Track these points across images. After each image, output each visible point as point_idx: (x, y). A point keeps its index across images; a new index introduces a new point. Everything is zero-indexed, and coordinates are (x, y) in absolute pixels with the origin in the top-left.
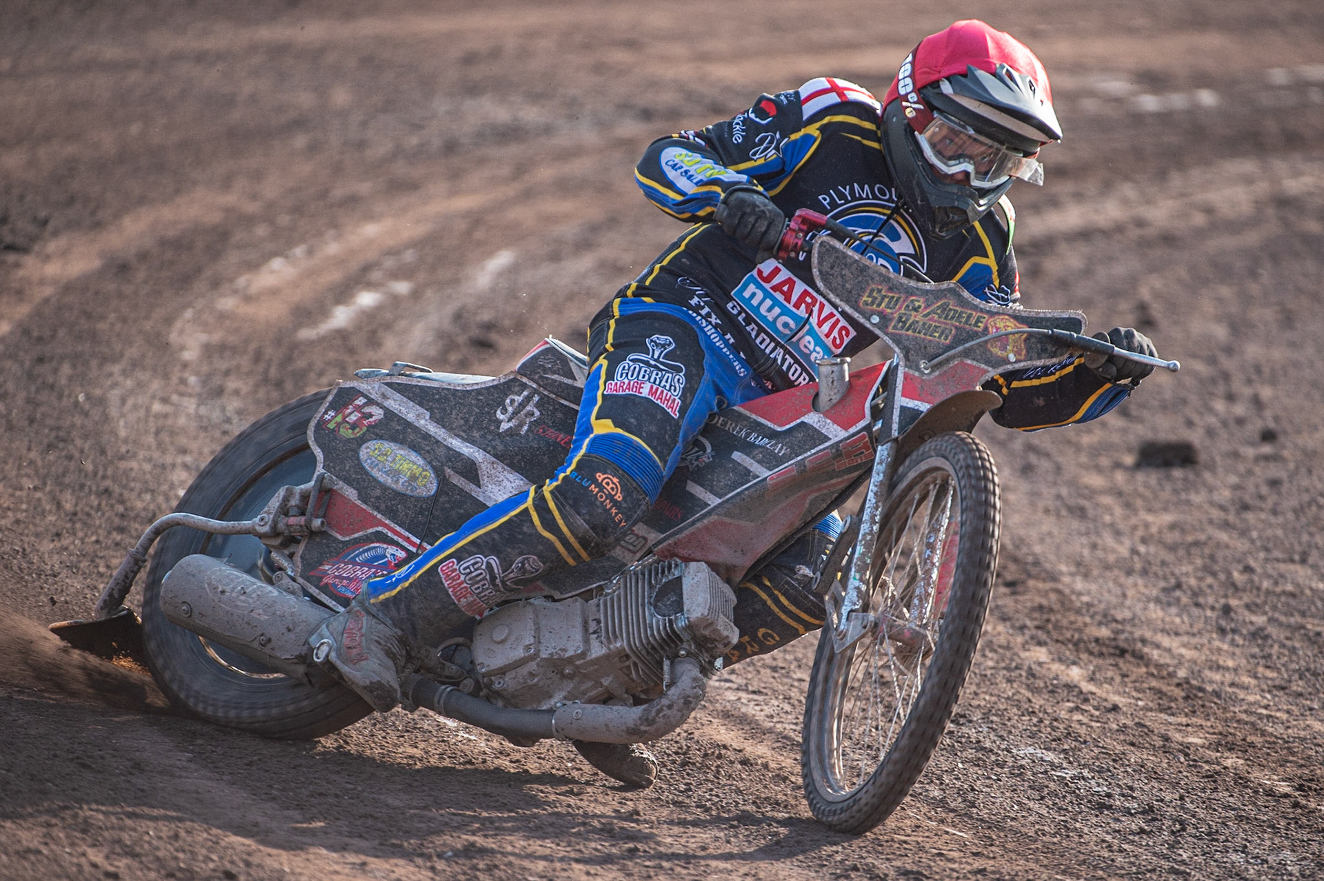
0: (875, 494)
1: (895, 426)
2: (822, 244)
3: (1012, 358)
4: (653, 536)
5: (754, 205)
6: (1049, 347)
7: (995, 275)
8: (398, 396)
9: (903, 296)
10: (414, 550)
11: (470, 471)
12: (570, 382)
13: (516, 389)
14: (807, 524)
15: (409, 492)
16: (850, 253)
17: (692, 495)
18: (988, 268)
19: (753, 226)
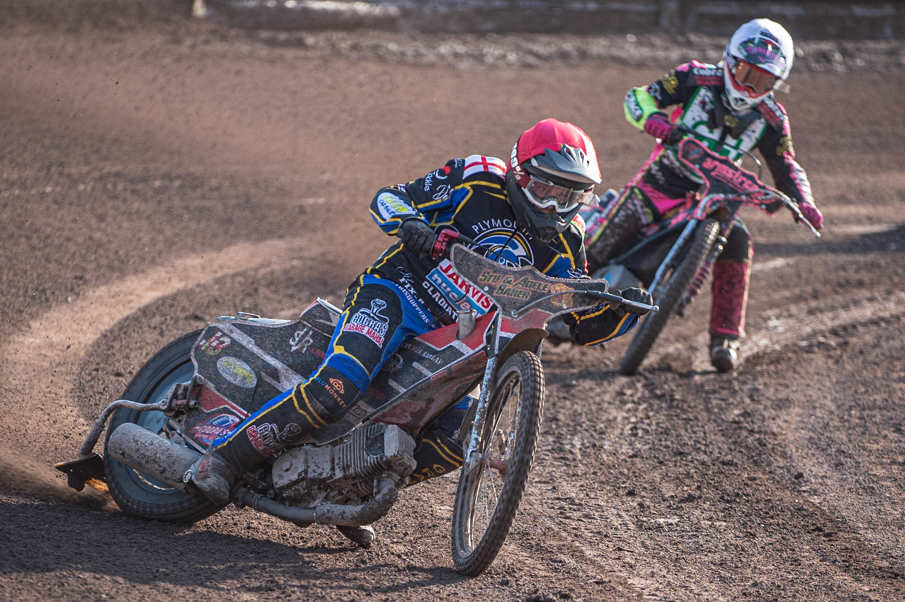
0: (486, 386)
1: (497, 347)
2: (456, 248)
3: (565, 307)
4: (370, 410)
5: (417, 229)
6: (586, 299)
7: (573, 263)
8: (239, 331)
9: (502, 276)
10: (244, 417)
11: (275, 374)
12: (329, 323)
13: (301, 327)
14: (455, 401)
15: (242, 386)
16: (472, 252)
17: (391, 388)
18: (567, 259)
19: (417, 240)
